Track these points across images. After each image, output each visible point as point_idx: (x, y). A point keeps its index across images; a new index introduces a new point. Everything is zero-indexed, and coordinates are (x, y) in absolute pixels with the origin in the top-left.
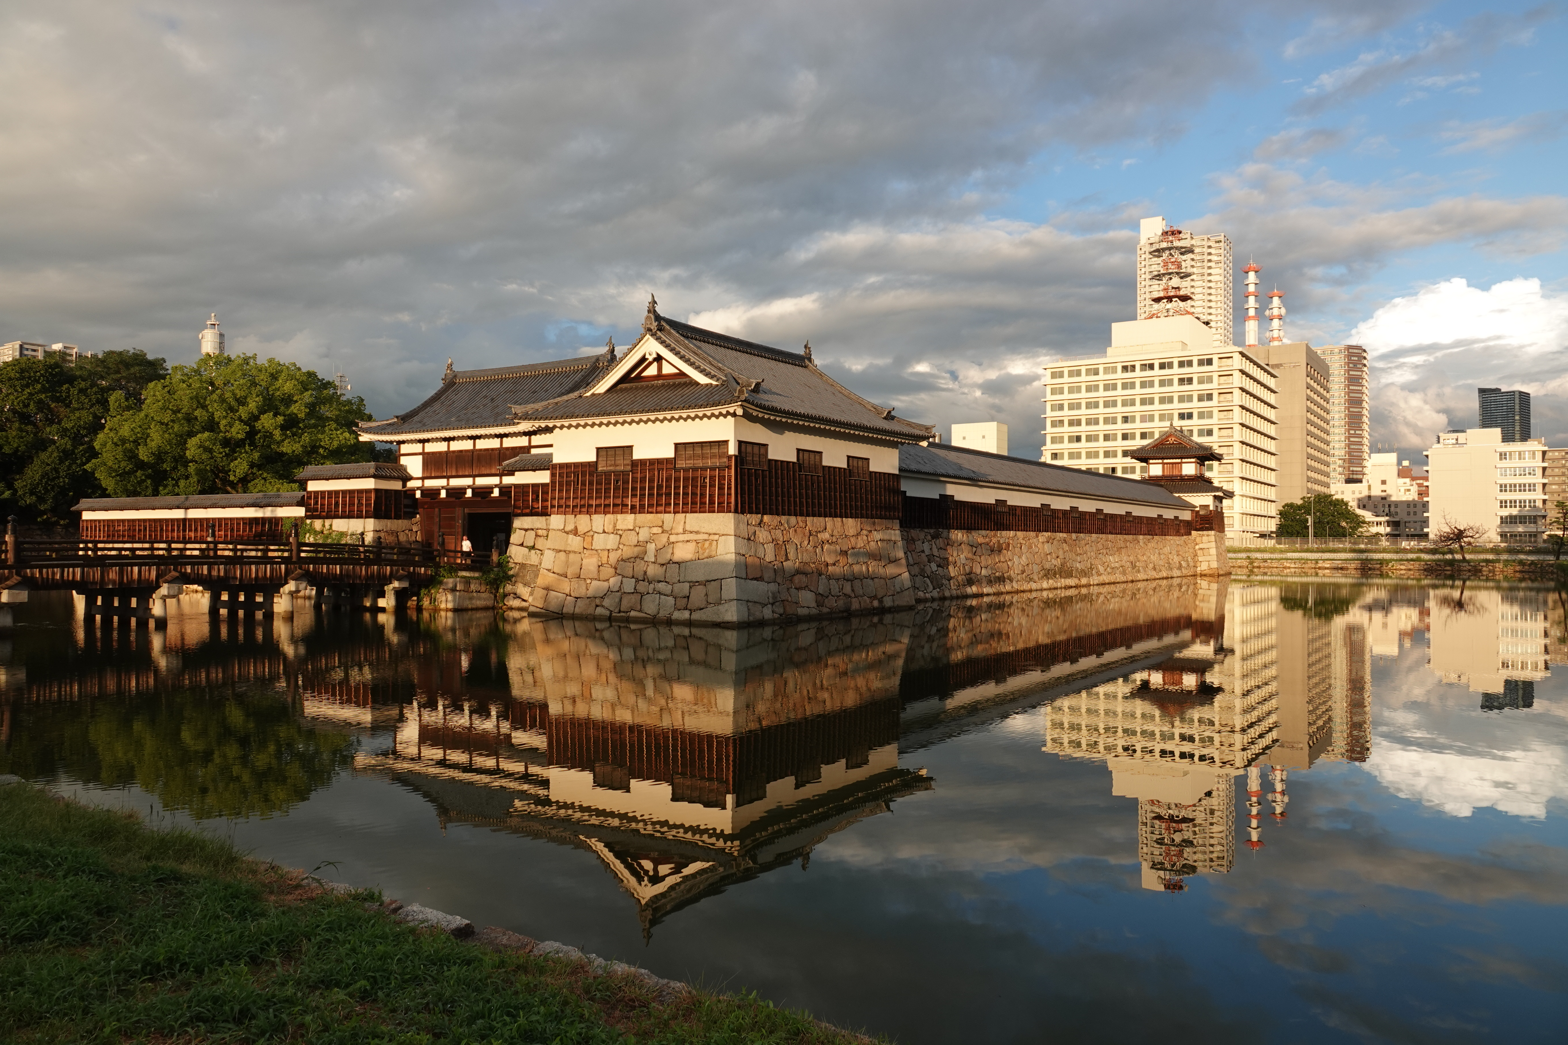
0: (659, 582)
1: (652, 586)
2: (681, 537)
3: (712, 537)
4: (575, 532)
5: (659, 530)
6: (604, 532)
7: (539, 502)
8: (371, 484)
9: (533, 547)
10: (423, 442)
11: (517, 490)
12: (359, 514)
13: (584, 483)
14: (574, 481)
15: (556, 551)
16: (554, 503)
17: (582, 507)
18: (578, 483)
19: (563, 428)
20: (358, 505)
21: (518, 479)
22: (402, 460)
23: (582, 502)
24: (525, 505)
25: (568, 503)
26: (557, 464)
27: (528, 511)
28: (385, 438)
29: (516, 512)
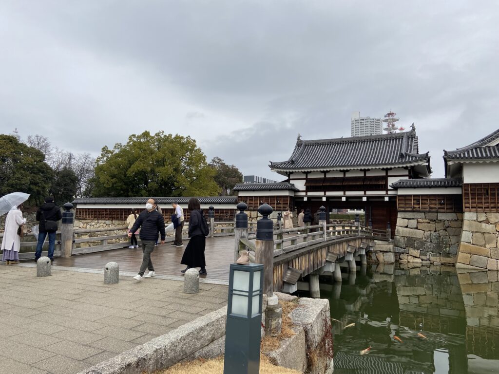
4: (487, 222)
7: (419, 204)
8: (287, 193)
9: (417, 228)
10: (307, 173)
11: (400, 198)
12: (278, 209)
13: (493, 194)
14: (484, 194)
15: (473, 232)
16: (467, 205)
17: (492, 208)
18: (488, 194)
19: (471, 164)
20: (277, 204)
21: (401, 192)
22: (291, 182)
23: (492, 205)
24: (408, 206)
25: (480, 205)
26: (468, 184)
27: (410, 209)
28: (285, 171)
29: (400, 209)
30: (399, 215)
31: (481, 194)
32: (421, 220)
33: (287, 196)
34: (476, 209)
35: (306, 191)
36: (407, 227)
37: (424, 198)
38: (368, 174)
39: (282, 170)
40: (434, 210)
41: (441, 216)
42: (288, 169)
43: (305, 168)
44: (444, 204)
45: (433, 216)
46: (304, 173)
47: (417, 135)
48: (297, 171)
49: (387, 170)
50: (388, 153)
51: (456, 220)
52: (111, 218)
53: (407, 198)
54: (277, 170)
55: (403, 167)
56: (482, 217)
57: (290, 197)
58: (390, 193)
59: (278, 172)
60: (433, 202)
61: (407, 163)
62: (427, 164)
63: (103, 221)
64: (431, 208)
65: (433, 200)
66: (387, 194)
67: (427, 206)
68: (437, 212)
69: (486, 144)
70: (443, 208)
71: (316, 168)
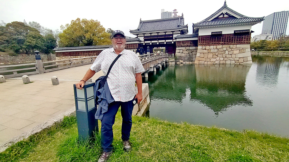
0: (230, 58)
1: (228, 59)
2: (235, 49)
3: (243, 49)
4: (205, 49)
5: (229, 48)
6: (213, 49)
7: (183, 44)
8: (137, 42)
9: (182, 53)
10: (144, 34)
11: (177, 42)
12: (134, 48)
13: (208, 39)
14: (205, 39)
15: (200, 53)
16: (199, 44)
17: (207, 44)
18: (206, 39)
19: (202, 28)
20: (133, 47)
21: (178, 40)
22: (138, 38)
23: (208, 43)
24: (180, 45)
25: (203, 43)
26: (200, 36)
27: (180, 46)
28: (136, 33)
29: (177, 46)
30: (177, 48)
31: (204, 40)
32: (184, 50)
33: (137, 43)
34: (202, 45)
35: (144, 41)
36: (179, 53)
37: (186, 42)
38: (166, 34)
39: (135, 33)
40: (188, 46)
41: (191, 48)
42: (137, 32)
43: (143, 32)
44: (192, 44)
45: (188, 48)
46: (143, 34)
47: (184, 18)
48: (140, 33)
49: (173, 32)
50: (173, 25)
51: (195, 49)
52: (70, 55)
53: (180, 42)
54: (133, 33)
55: (178, 30)
56: (204, 47)
57: (138, 43)
58: (174, 40)
59: (133, 34)
60: (188, 43)
61: (180, 29)
62: (187, 29)
63: (67, 57)
64: (187, 45)
65: (188, 42)
66: (173, 41)
67: (186, 44)
68: (189, 47)
69: (207, 20)
70: (191, 45)
71: (148, 32)
